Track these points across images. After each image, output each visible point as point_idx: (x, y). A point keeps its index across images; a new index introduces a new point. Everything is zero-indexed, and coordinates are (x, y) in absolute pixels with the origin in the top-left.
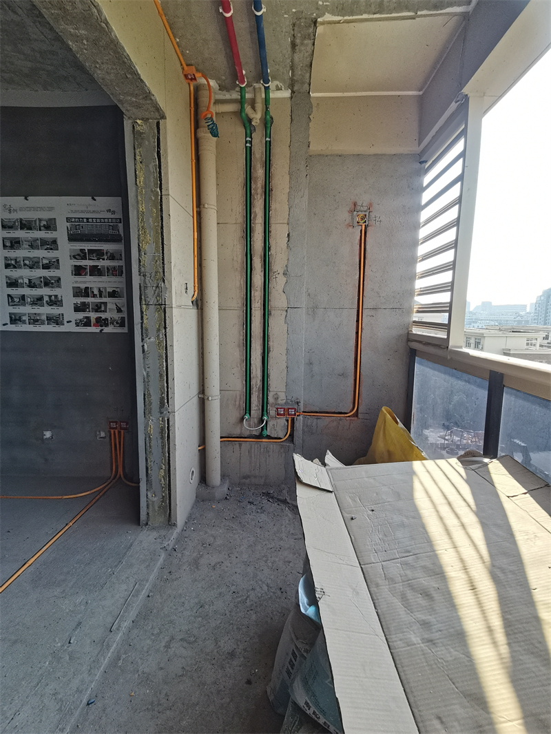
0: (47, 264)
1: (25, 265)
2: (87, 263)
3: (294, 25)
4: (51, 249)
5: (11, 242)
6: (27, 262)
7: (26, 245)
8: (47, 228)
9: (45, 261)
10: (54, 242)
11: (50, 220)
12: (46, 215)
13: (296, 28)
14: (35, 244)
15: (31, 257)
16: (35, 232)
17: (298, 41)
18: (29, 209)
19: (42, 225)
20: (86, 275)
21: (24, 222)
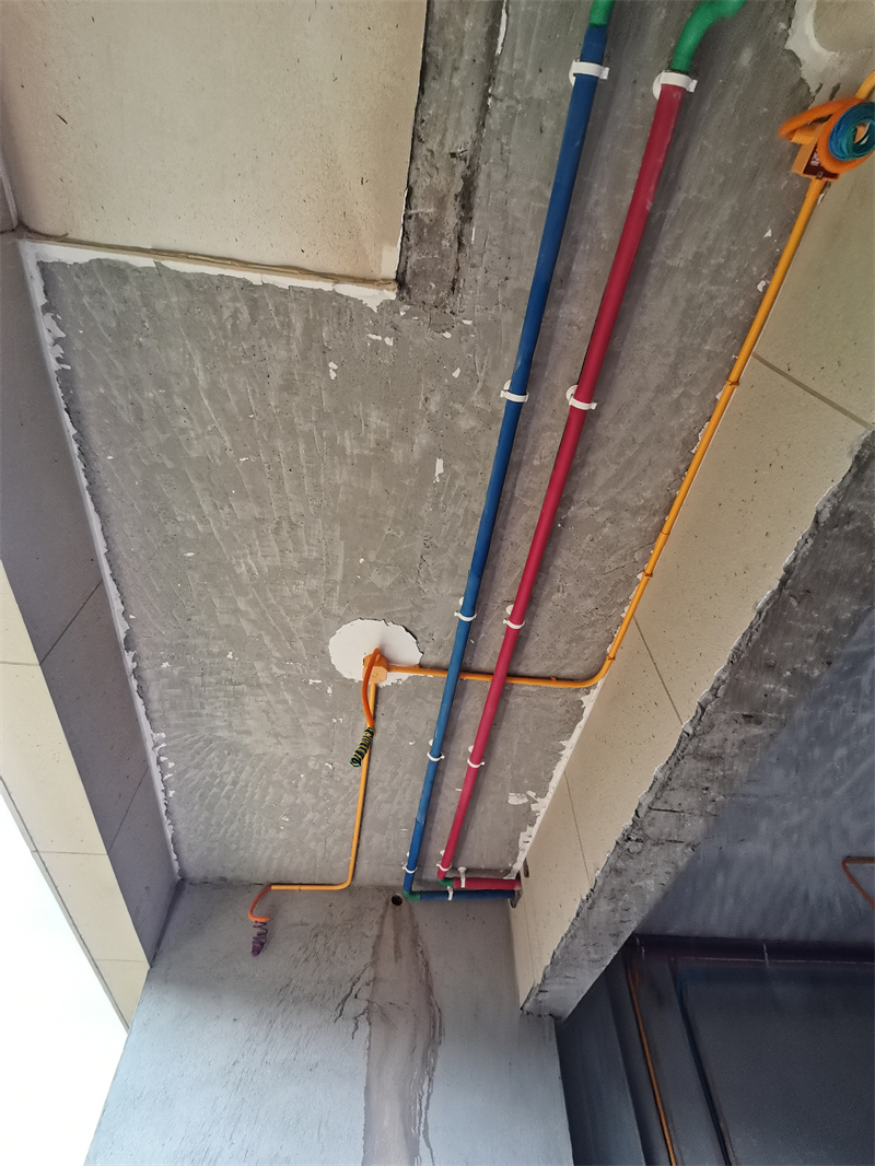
3: (453, 289)
13: (451, 273)
17: (451, 219)
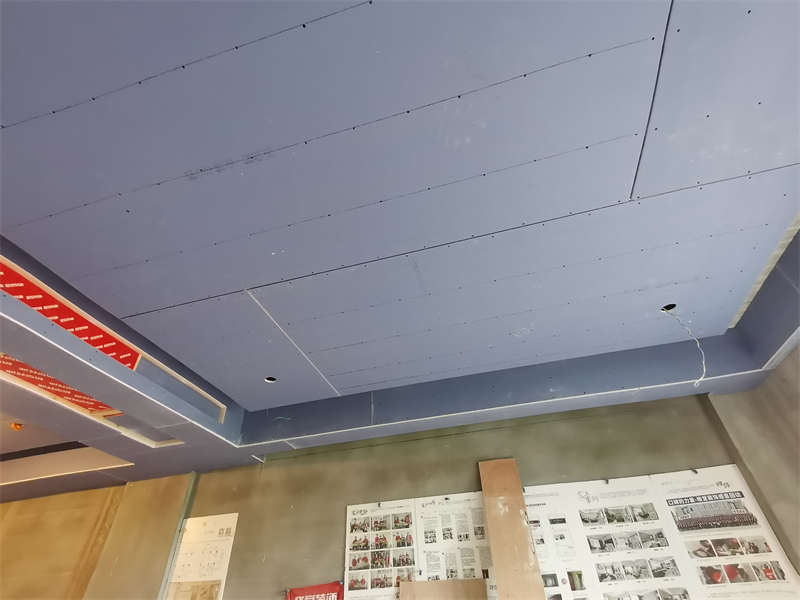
0: (659, 568)
1: (627, 573)
2: (718, 562)
4: (659, 545)
5: (600, 542)
6: (629, 569)
7: (621, 544)
8: (645, 516)
9: (656, 565)
10: (660, 535)
11: (646, 505)
12: (639, 501)
14: (633, 541)
15: (634, 559)
16: (630, 524)
18: (614, 495)
19: (636, 513)
20: (723, 581)
21: (611, 513)
